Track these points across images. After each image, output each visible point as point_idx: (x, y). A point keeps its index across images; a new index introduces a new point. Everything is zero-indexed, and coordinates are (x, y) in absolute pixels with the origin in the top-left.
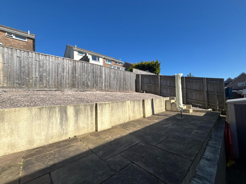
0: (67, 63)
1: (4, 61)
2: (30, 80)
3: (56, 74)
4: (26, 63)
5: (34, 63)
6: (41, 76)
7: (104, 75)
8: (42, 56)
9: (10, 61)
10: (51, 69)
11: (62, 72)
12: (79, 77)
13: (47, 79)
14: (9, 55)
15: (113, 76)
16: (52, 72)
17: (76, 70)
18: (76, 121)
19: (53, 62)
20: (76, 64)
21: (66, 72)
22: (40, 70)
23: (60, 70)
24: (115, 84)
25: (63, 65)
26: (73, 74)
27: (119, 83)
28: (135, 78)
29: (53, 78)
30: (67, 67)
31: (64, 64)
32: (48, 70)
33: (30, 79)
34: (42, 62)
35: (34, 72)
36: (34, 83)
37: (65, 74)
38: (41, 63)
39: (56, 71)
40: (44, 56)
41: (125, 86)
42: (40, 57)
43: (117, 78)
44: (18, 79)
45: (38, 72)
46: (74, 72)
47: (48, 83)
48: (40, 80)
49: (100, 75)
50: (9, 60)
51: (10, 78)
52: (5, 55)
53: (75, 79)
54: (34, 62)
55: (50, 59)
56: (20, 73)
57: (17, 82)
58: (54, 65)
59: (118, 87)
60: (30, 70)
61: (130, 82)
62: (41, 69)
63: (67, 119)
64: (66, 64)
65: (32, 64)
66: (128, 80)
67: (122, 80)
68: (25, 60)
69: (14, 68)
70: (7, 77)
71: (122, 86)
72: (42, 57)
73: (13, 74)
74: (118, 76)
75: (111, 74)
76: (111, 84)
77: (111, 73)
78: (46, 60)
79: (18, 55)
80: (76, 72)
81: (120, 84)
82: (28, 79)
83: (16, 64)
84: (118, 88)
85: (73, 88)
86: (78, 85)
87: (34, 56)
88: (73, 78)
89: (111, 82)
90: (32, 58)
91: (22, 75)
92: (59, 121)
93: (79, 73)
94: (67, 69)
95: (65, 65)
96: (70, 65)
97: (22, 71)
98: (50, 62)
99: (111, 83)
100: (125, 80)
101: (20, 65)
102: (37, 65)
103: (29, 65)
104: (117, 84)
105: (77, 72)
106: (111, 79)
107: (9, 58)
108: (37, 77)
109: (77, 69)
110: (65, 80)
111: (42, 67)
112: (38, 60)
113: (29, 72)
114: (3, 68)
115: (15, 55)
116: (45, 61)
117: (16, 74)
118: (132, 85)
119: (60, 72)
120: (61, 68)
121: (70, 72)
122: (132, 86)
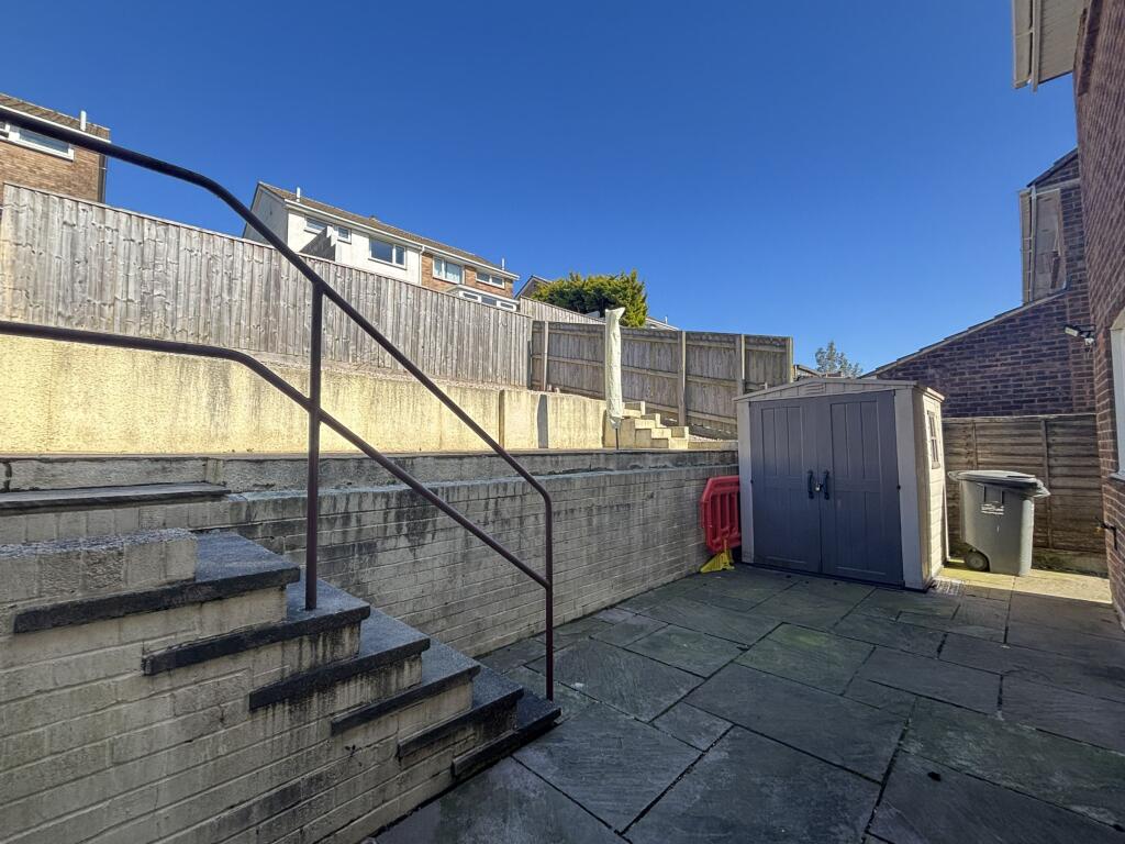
0: (246, 259)
1: (16, 234)
2: (107, 307)
3: (203, 294)
4: (94, 249)
5: (121, 251)
6: (147, 297)
7: (390, 314)
8: (153, 226)
9: (37, 236)
10: (182, 276)
11: (226, 291)
12: (291, 311)
13: (169, 308)
14: (35, 217)
15: (428, 320)
16: (189, 285)
17: (278, 286)
18: (256, 410)
19: (191, 251)
20: (280, 265)
21: (242, 292)
22: (141, 276)
23: (218, 281)
24: (438, 353)
25: (229, 263)
26: (267, 299)
27: (455, 350)
28: (526, 337)
29: (191, 309)
30: (245, 271)
31: (232, 262)
32: (171, 279)
33: (105, 305)
34: (152, 247)
35: (120, 283)
36: (118, 318)
37: (236, 297)
38: (148, 251)
39: (203, 285)
40: (161, 228)
41: (481, 362)
42: (146, 230)
43: (447, 328)
44: (64, 302)
45: (136, 282)
46: (272, 294)
47: (169, 325)
48: (142, 313)
49: (375, 311)
50: (34, 232)
51: (35, 293)
52: (22, 216)
53: (275, 317)
54: (123, 245)
55: (183, 240)
56: (73, 280)
57: (60, 309)
58: (194, 261)
59: (449, 366)
60: (105, 273)
61: (504, 352)
62: (146, 273)
63: (228, 400)
64: (243, 261)
65: (115, 254)
66: (496, 341)
67: (471, 340)
68: (89, 237)
69: (50, 261)
70: (24, 292)
71: (470, 360)
72: (151, 231)
73: (46, 283)
74: (453, 322)
75: (423, 312)
76: (421, 350)
77: (423, 308)
78: (168, 241)
79: (66, 218)
80: (278, 295)
81: (459, 353)
82: (100, 306)
83: (57, 248)
84: (449, 371)
85: (266, 350)
86: (285, 340)
87: (122, 226)
88: (267, 314)
89: (421, 341)
90: (117, 230)
91: (79, 289)
92: (205, 400)
93: (291, 299)
94: (244, 281)
95: (238, 265)
96: (256, 265)
97: (78, 274)
98: (181, 248)
99: (420, 347)
100: (480, 339)
101: (73, 255)
102: (133, 258)
103: (103, 255)
104: (446, 352)
105: (282, 293)
106: (421, 331)
107: (34, 225)
108: (132, 301)
109: (283, 282)
110: (234, 317)
111: (151, 266)
112: (137, 241)
113: (102, 279)
114: (14, 258)
115: (56, 217)
116: (161, 246)
117: (59, 286)
118: (513, 361)
119: (216, 289)
120: (220, 274)
121: (256, 291)
122: (513, 368)
